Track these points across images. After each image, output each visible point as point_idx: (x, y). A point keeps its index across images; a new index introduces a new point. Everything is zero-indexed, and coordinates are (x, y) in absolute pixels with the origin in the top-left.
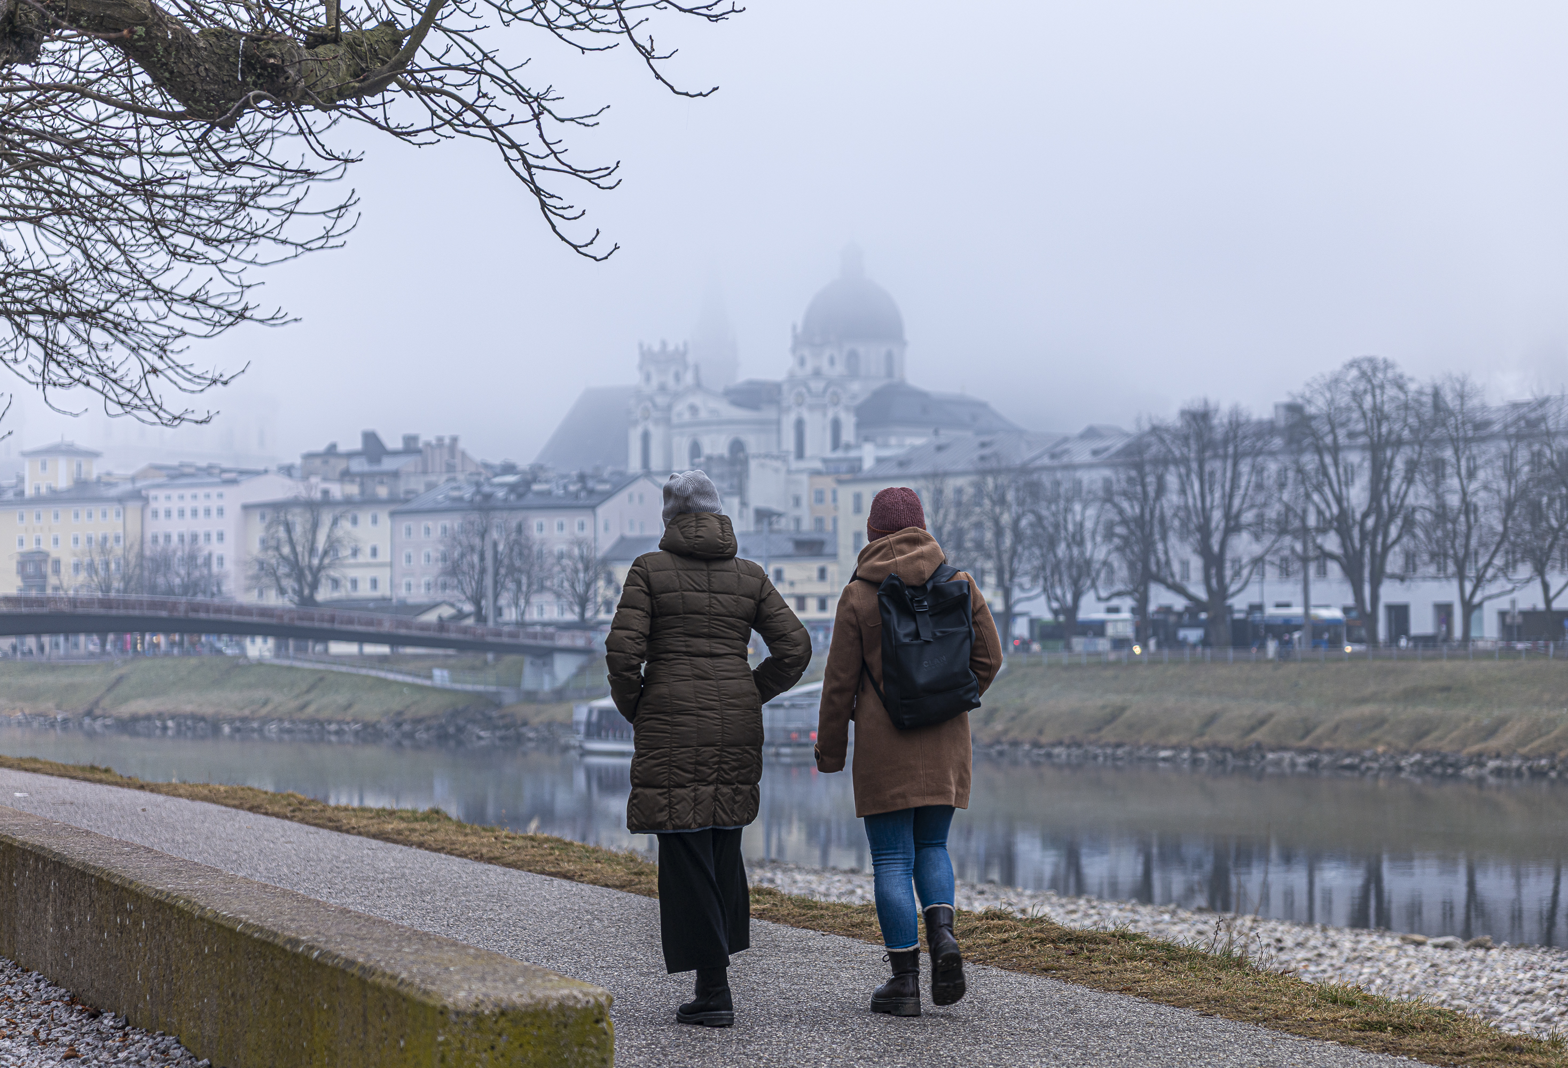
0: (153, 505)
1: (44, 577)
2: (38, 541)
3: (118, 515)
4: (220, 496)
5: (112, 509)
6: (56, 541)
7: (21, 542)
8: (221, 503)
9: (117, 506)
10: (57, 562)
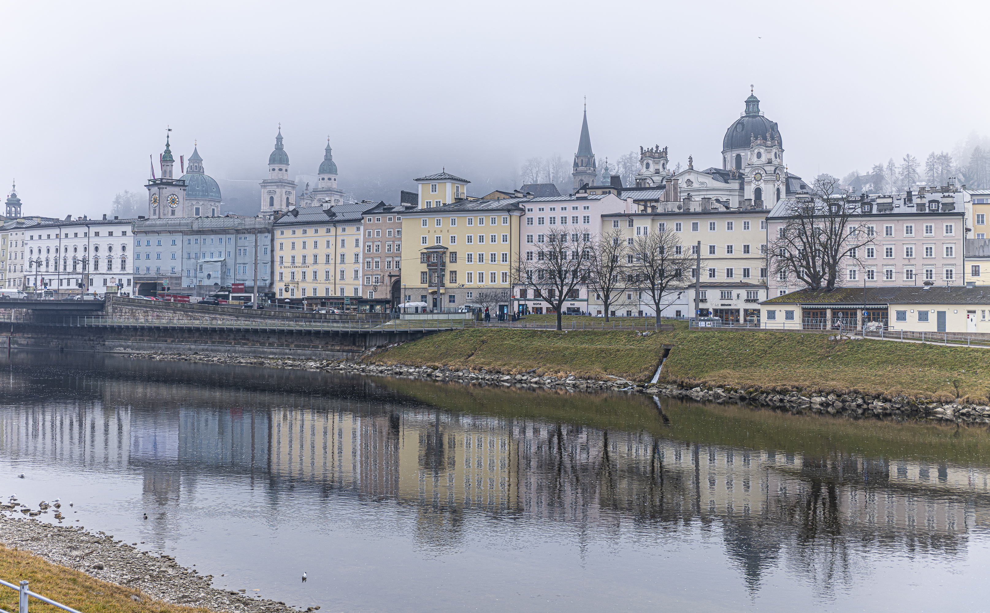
0: (529, 215)
1: (444, 264)
2: (438, 239)
3: (505, 221)
4: (586, 208)
5: (500, 217)
6: (453, 239)
7: (424, 240)
8: (586, 213)
9: (506, 215)
10: (454, 254)
